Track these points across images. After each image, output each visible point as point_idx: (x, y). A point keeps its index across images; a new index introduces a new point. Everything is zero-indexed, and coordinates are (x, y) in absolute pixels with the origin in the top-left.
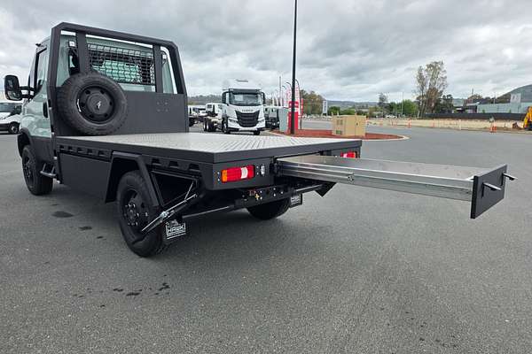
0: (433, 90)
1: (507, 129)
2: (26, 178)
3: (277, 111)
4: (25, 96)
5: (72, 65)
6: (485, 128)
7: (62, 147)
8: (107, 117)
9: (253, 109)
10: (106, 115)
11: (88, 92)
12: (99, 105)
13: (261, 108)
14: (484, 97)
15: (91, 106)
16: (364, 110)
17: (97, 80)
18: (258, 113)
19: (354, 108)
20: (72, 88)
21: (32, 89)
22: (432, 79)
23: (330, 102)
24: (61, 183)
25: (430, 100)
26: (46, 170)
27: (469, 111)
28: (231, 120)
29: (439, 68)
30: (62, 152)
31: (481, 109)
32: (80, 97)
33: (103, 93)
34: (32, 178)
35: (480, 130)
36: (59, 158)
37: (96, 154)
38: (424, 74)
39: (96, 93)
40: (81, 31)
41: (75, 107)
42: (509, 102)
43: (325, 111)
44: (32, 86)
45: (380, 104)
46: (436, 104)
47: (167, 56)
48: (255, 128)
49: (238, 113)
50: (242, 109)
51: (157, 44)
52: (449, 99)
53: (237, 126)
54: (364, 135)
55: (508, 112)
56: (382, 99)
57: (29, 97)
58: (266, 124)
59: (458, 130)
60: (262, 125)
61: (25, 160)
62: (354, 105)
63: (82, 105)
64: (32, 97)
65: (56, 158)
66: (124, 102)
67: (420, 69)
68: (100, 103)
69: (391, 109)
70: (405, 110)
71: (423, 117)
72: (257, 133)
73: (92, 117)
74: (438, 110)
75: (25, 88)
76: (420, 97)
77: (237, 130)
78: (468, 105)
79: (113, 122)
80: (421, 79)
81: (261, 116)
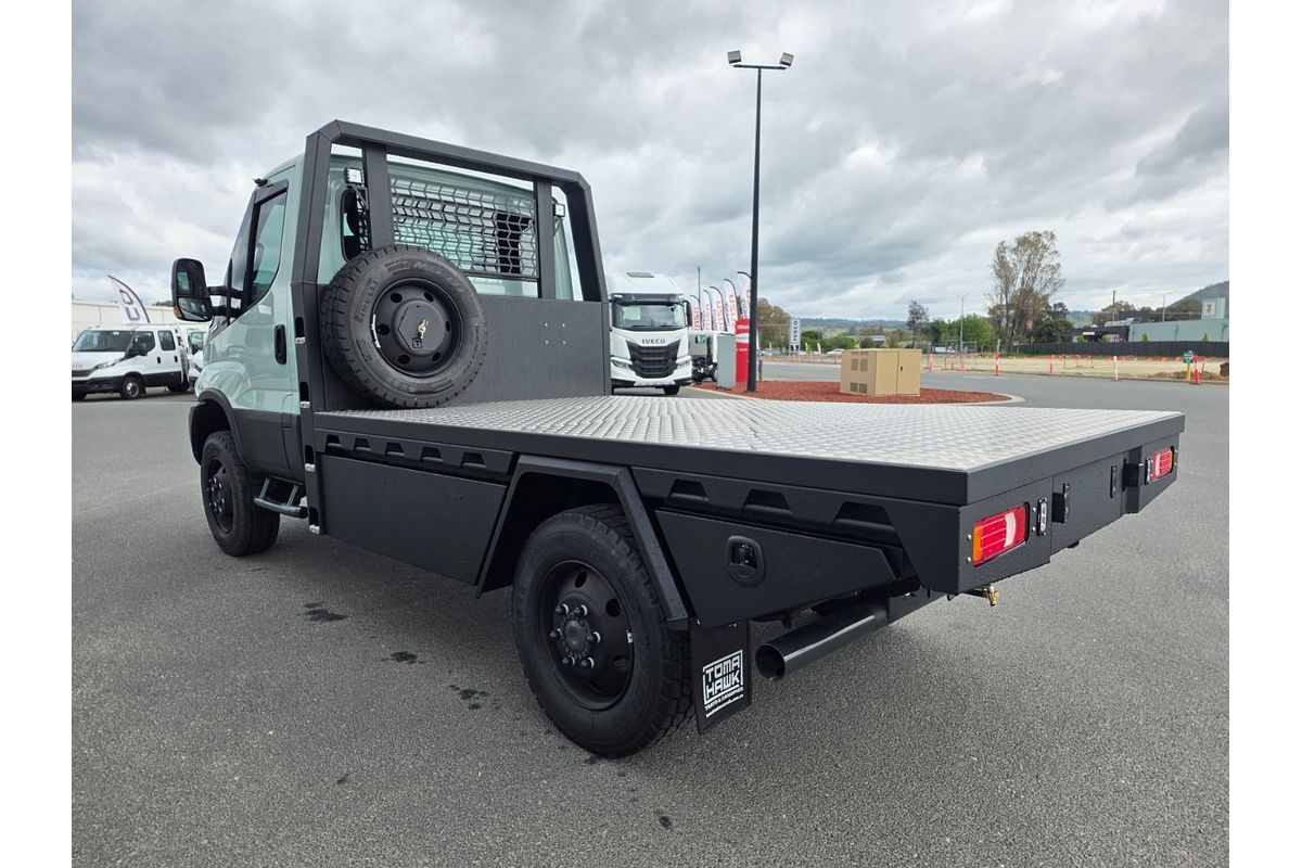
0: (1027, 292)
1: (1211, 377)
2: (211, 512)
3: (709, 341)
4: (221, 311)
5: (348, 232)
6: (1160, 375)
7: (334, 438)
8: (440, 359)
9: (663, 339)
10: (436, 356)
11: (397, 298)
12: (423, 329)
13: (683, 336)
14: (1138, 307)
15: (405, 332)
16: (876, 339)
17: (419, 265)
18: (675, 346)
19: (852, 332)
20: (362, 286)
21: (237, 295)
22: (1027, 270)
23: (805, 322)
24: (324, 531)
25: (1022, 316)
26: (270, 496)
27: (1111, 338)
28: (617, 364)
29: (1044, 247)
30: (329, 451)
31: (1140, 332)
32: (377, 308)
33: (430, 299)
34: (228, 513)
35: (1150, 379)
36: (319, 468)
37: (457, 461)
38: (1010, 258)
39: (415, 300)
40: (375, 145)
41: (364, 335)
42: (1198, 317)
43: (795, 341)
44: (239, 286)
45: (911, 324)
46: (1036, 323)
47: (562, 208)
48: (669, 380)
49: (632, 347)
50: (641, 339)
51: (543, 179)
52: (1060, 313)
53: (630, 375)
54: (917, 393)
55: (1200, 339)
56: (916, 313)
57: (229, 313)
58: (694, 372)
59: (1113, 379)
60: (684, 371)
61: (209, 470)
62: (852, 327)
63: (383, 330)
64: (237, 313)
65: (310, 467)
66: (477, 320)
67: (1001, 249)
68: (423, 325)
69: (934, 335)
70: (968, 336)
71: (1010, 351)
72: (671, 391)
73: (403, 361)
74: (1040, 335)
75: (220, 291)
76: (998, 307)
77: (630, 384)
78: (1108, 324)
79: (453, 373)
80: (1003, 270)
81: (684, 354)
